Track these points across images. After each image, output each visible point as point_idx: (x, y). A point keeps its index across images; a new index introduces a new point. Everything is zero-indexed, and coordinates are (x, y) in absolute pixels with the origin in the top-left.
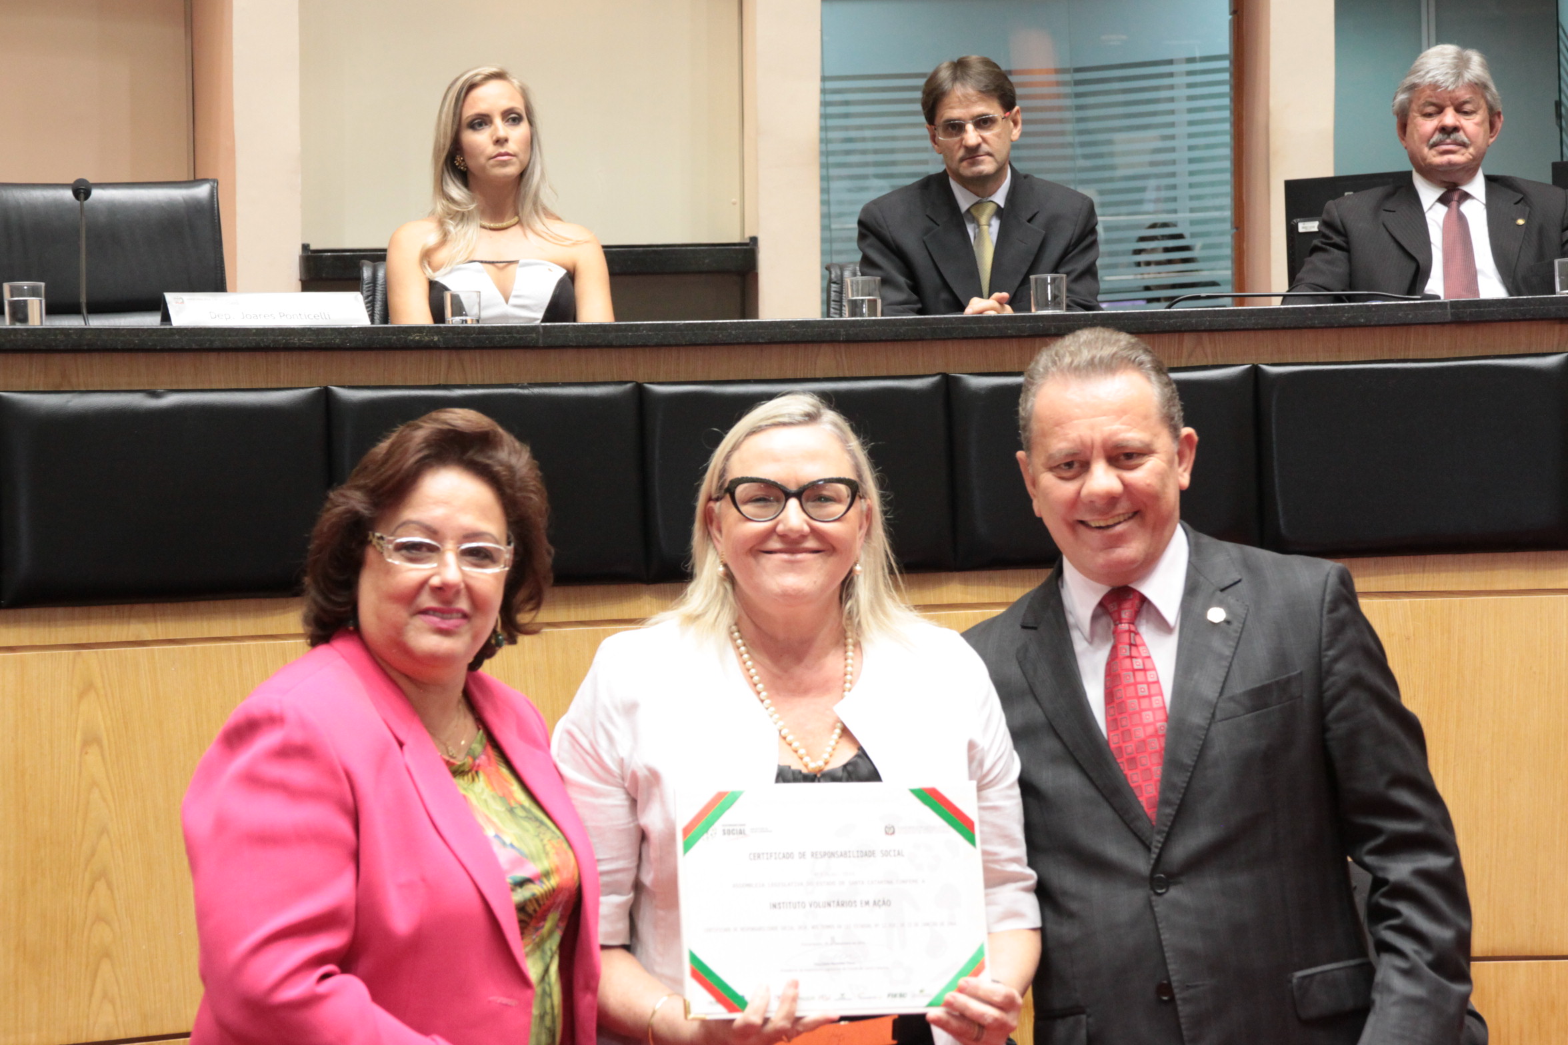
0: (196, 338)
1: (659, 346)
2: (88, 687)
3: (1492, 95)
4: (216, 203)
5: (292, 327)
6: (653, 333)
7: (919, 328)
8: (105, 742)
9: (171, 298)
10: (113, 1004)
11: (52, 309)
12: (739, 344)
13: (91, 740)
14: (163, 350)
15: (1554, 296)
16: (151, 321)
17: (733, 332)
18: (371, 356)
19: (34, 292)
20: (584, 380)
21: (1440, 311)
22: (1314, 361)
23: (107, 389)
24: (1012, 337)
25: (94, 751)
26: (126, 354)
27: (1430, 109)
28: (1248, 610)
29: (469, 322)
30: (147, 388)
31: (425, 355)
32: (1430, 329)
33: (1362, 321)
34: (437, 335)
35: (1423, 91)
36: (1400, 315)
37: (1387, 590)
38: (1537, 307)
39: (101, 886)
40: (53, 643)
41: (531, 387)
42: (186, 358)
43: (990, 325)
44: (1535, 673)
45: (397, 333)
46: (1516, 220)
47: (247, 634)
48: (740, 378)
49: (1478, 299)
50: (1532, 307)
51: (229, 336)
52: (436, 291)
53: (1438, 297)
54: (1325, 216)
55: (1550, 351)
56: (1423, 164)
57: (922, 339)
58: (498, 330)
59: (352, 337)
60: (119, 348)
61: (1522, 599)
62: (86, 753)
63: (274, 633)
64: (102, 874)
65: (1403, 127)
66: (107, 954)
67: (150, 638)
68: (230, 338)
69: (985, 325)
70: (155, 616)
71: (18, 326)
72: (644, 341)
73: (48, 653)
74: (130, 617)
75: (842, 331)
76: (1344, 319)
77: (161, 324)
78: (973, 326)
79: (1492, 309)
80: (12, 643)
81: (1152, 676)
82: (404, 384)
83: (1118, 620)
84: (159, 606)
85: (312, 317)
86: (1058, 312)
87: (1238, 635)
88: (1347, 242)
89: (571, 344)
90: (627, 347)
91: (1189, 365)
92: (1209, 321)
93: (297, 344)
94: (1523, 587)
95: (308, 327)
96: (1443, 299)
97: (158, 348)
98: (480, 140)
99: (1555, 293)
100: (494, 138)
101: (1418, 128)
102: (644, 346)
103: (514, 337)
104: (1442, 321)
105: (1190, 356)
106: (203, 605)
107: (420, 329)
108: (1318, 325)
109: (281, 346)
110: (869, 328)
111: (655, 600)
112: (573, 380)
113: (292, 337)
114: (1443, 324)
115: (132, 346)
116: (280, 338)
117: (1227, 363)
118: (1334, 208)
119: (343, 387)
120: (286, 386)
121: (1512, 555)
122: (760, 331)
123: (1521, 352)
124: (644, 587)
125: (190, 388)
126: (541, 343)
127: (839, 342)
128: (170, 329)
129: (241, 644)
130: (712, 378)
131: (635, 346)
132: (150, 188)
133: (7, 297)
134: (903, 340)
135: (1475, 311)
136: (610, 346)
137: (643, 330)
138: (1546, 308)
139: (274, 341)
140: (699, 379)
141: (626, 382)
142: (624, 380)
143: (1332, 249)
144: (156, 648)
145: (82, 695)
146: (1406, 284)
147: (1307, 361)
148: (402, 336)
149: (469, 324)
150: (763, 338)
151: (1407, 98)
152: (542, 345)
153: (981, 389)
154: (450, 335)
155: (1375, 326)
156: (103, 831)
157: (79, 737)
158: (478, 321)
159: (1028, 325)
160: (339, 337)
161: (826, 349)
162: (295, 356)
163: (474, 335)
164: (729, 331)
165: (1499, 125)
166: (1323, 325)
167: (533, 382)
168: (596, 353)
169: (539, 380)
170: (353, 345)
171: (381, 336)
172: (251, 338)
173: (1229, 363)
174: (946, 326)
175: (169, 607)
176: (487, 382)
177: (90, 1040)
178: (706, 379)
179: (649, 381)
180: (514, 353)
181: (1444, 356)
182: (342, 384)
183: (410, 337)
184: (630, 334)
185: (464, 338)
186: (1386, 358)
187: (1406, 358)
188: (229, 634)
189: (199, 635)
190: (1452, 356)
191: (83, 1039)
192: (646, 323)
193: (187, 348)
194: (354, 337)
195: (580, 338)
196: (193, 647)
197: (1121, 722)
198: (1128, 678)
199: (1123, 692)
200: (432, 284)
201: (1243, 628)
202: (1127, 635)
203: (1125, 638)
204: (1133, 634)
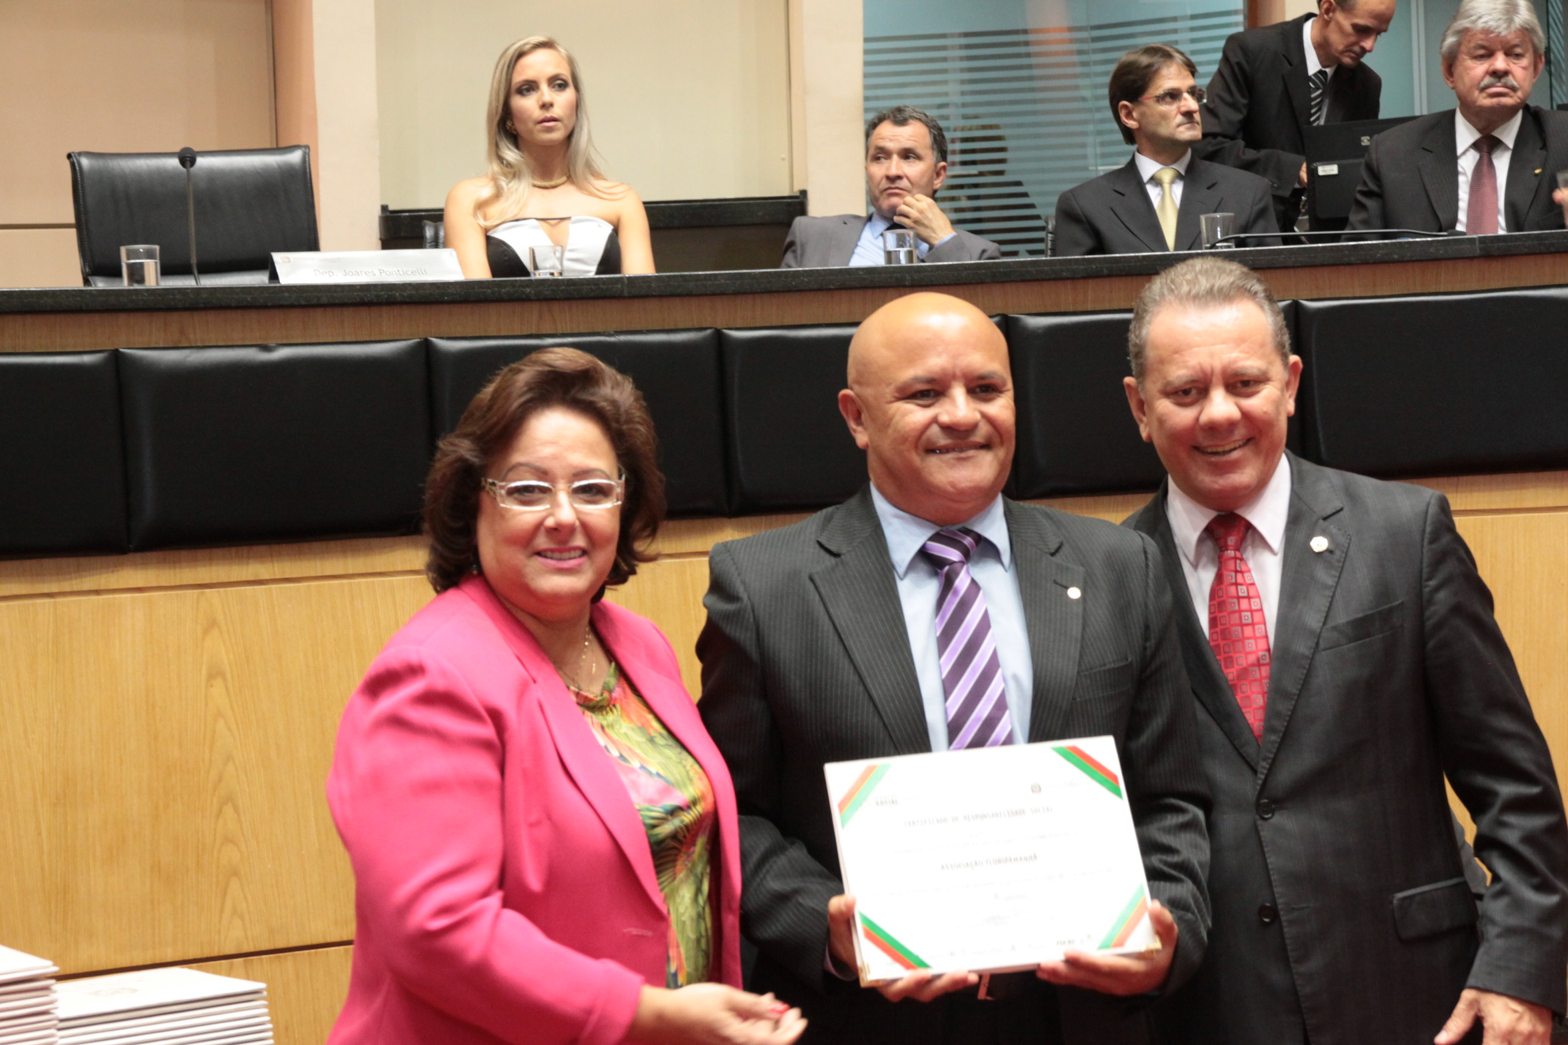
0: (304, 295)
1: (736, 293)
2: (212, 624)
3: (1539, 39)
4: (307, 167)
6: (729, 282)
7: (979, 272)
8: (229, 676)
9: (278, 258)
10: (243, 920)
11: (167, 270)
12: (811, 290)
13: (215, 674)
14: (274, 307)
16: (258, 279)
17: (806, 280)
18: (468, 308)
19: (150, 255)
20: (666, 327)
21: (1469, 246)
22: (1351, 295)
23: (223, 344)
24: (1067, 279)
25: (218, 683)
26: (239, 312)
27: (1481, 52)
28: (1350, 539)
30: (259, 342)
31: (517, 307)
32: (1460, 264)
33: (1396, 257)
34: (529, 288)
35: (1474, 35)
36: (1431, 250)
39: (229, 810)
40: (178, 583)
41: (617, 335)
42: (294, 314)
43: (1046, 268)
46: (1534, 170)
47: (358, 572)
50: (1556, 241)
51: (335, 292)
52: (494, 246)
53: (1467, 234)
56: (1472, 106)
57: (983, 283)
59: (449, 290)
60: (233, 305)
62: (212, 686)
63: (383, 570)
64: (230, 799)
65: (1450, 69)
66: (235, 873)
67: (268, 578)
68: (335, 295)
70: (272, 556)
71: (136, 287)
72: (722, 289)
73: (173, 592)
74: (248, 558)
75: (908, 277)
76: (1379, 255)
77: (270, 282)
78: (1030, 269)
79: (1518, 243)
80: (141, 585)
81: (1256, 604)
82: (498, 334)
83: (1224, 547)
84: (276, 548)
85: (409, 273)
87: (1341, 564)
89: (654, 293)
90: (706, 295)
93: (399, 299)
96: (1472, 236)
97: (269, 305)
98: (527, 105)
100: (541, 103)
101: (1468, 71)
102: (723, 294)
104: (1471, 255)
106: (316, 546)
108: (1355, 262)
109: (384, 301)
110: (933, 273)
111: (736, 533)
112: (656, 328)
113: (394, 292)
114: (1472, 258)
115: (245, 304)
116: (383, 293)
119: (442, 338)
120: (388, 339)
121: (1540, 475)
123: (1546, 283)
124: (726, 520)
125: (299, 342)
126: (626, 293)
128: (279, 287)
129: (352, 581)
130: (786, 323)
131: (714, 294)
132: (246, 155)
133: (124, 261)
134: (965, 284)
135: (1503, 246)
136: (690, 295)
139: (377, 296)
140: (774, 324)
141: (705, 329)
142: (704, 326)
144: (273, 586)
145: (206, 632)
147: (1345, 295)
149: (555, 277)
151: (1456, 42)
152: (627, 296)
153: (1039, 328)
154: (533, 288)
155: (1408, 261)
156: (229, 758)
157: (204, 672)
159: (1082, 267)
160: (436, 292)
162: (396, 310)
163: (563, 287)
164: (802, 278)
166: (1359, 262)
167: (619, 330)
168: (677, 301)
169: (624, 328)
170: (450, 299)
172: (354, 294)
174: (1005, 270)
175: (284, 548)
176: (576, 331)
177: (221, 954)
178: (779, 324)
179: (727, 327)
180: (601, 303)
181: (1474, 289)
182: (440, 336)
183: (503, 290)
184: (709, 282)
185: (553, 290)
186: (1418, 291)
187: (1438, 291)
188: (341, 572)
189: (313, 574)
190: (1480, 288)
191: (215, 953)
192: (723, 272)
193: (296, 304)
194: (452, 291)
195: (662, 288)
196: (309, 585)
197: (1223, 648)
198: (1233, 605)
199: (1227, 619)
200: (489, 239)
201: (1345, 558)
202: (1232, 562)
203: (1230, 565)
204: (1238, 561)
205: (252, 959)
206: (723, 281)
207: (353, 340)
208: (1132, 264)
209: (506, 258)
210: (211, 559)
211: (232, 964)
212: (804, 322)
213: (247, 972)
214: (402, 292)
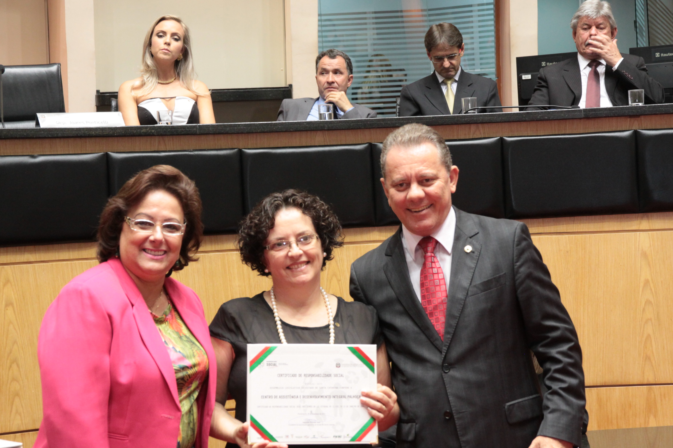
0: (51, 133)
1: (248, 133)
2: (7, 282)
3: (612, 21)
4: (60, 73)
5: (91, 127)
6: (245, 127)
7: (359, 124)
8: (15, 305)
9: (39, 115)
10: (21, 416)
12: (282, 132)
13: (9, 304)
15: (627, 106)
16: (30, 125)
18: (126, 138)
20: (217, 148)
21: (579, 113)
22: (527, 135)
23: (13, 155)
25: (10, 308)
26: (21, 140)
27: (586, 27)
28: (482, 247)
30: (30, 154)
31: (149, 139)
32: (575, 121)
33: (546, 118)
34: (154, 130)
35: (583, 18)
36: (562, 115)
37: (558, 232)
38: (620, 111)
39: (14, 366)
41: (194, 151)
42: (47, 141)
43: (389, 122)
44: (621, 266)
47: (75, 258)
48: (283, 146)
50: (618, 111)
51: (65, 131)
52: (141, 111)
55: (626, 130)
57: (360, 128)
58: (179, 127)
59: (117, 131)
60: (18, 137)
61: (615, 234)
62: (7, 310)
64: (15, 361)
65: (575, 34)
66: (17, 395)
67: (33, 261)
68: (65, 132)
69: (386, 122)
70: (35, 251)
72: (242, 131)
74: (25, 252)
75: (326, 126)
76: (539, 117)
77: (36, 127)
78: (382, 123)
79: (601, 112)
81: (441, 276)
82: (139, 151)
83: (426, 252)
84: (37, 247)
85: (100, 123)
87: (478, 258)
88: (548, 85)
89: (211, 133)
90: (234, 133)
91: (473, 138)
92: (482, 119)
93: (94, 135)
94: (616, 230)
95: (98, 127)
97: (35, 137)
99: (628, 105)
101: (581, 35)
102: (242, 133)
103: (186, 130)
104: (580, 117)
105: (474, 134)
106: (56, 246)
108: (528, 120)
109: (87, 135)
110: (337, 124)
112: (212, 148)
113: (92, 132)
114: (580, 119)
115: (23, 136)
116: (87, 132)
117: (489, 137)
119: (114, 152)
120: (89, 152)
121: (611, 216)
122: (291, 126)
123: (614, 130)
125: (49, 154)
126: (198, 132)
127: (325, 130)
128: (40, 129)
129: (72, 262)
130: (271, 146)
131: (238, 133)
132: (31, 67)
134: (352, 129)
135: (594, 113)
136: (227, 133)
137: (241, 126)
138: (624, 111)
139: (84, 133)
140: (266, 147)
141: (234, 149)
142: (234, 147)
144: (36, 264)
145: (5, 285)
146: (570, 102)
147: (523, 135)
148: (139, 130)
154: (159, 130)
155: (552, 120)
156: (15, 342)
157: (4, 303)
160: (112, 131)
161: (320, 133)
162: (93, 140)
163: (169, 130)
164: (278, 126)
165: (616, 33)
166: (530, 120)
167: (195, 149)
168: (222, 136)
169: (197, 148)
170: (118, 134)
171: (129, 131)
172: (74, 132)
173: (490, 137)
174: (370, 123)
175: (41, 247)
176: (175, 149)
177: (11, 431)
178: (268, 147)
179: (244, 148)
180: (187, 136)
181: (581, 132)
182: (113, 151)
183: (142, 131)
184: (236, 128)
185: (165, 131)
187: (565, 133)
188: (67, 258)
189: (54, 259)
190: (584, 132)
191: (8, 431)
192: (242, 123)
193: (47, 137)
194: (118, 131)
195: (215, 130)
196: (52, 264)
197: (427, 296)
198: (431, 277)
199: (428, 283)
200: (138, 107)
201: (479, 255)
202: (430, 258)
203: (429, 259)
204: (433, 258)
205: (25, 434)
206: (242, 127)
207: (73, 153)
209: (146, 116)
210: (7, 252)
211: (15, 436)
212: (279, 146)
213: (22, 439)
214: (96, 132)
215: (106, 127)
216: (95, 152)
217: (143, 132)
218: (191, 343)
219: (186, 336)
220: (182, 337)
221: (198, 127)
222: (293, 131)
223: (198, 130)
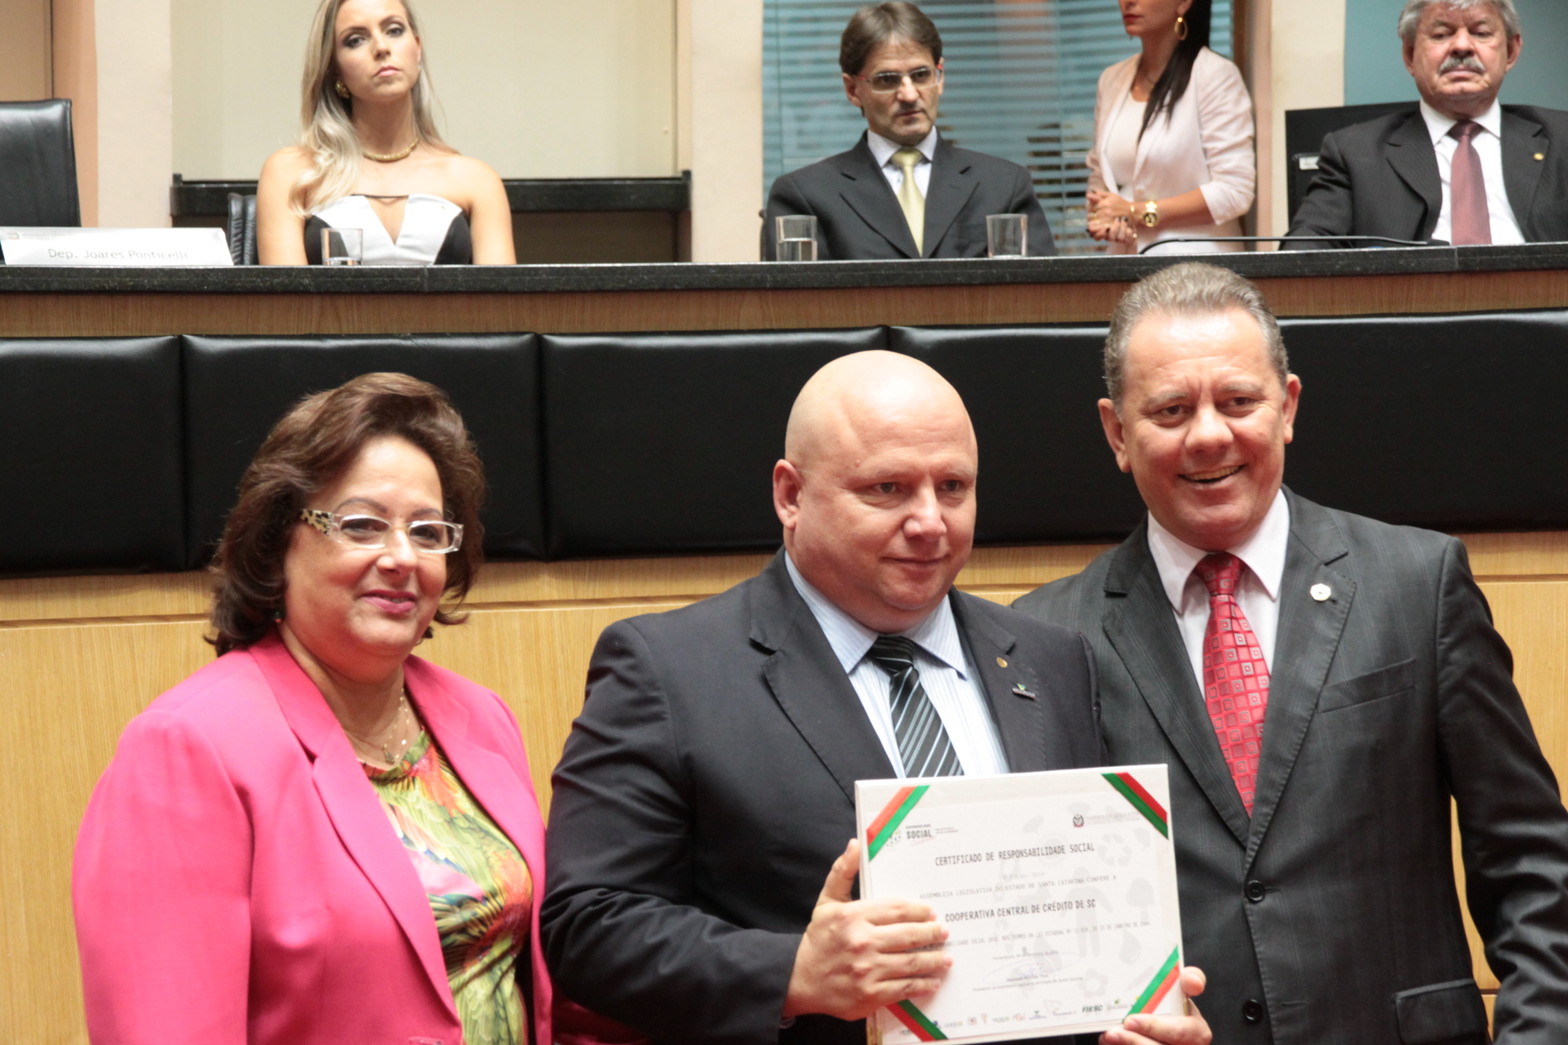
0: (31, 279)
1: (561, 293)
3: (1511, 15)
4: (69, 126)
5: (142, 267)
9: (4, 232)
12: (652, 290)
17: (646, 277)
18: (233, 301)
20: (475, 330)
21: (1446, 259)
27: (1441, 30)
28: (1356, 588)
29: (350, 263)
31: (295, 301)
32: (1435, 279)
33: (1356, 269)
34: (312, 278)
35: (1433, 9)
36: (1401, 263)
41: (415, 338)
42: (21, 300)
43: (937, 272)
45: (261, 275)
46: (1532, 154)
47: (89, 616)
49: (1490, 245)
50: (1547, 255)
51: (69, 277)
52: (312, 229)
53: (1447, 243)
54: (1323, 151)
56: (1432, 93)
57: (859, 287)
58: (377, 273)
59: (209, 279)
63: (120, 614)
65: (1409, 51)
72: (544, 286)
75: (769, 277)
76: (1338, 267)
78: (918, 272)
79: (1505, 257)
81: (1256, 653)
82: (268, 333)
86: (1016, 257)
87: (1345, 616)
88: (1350, 179)
89: (460, 289)
90: (524, 293)
93: (147, 287)
95: (160, 267)
96: (1452, 247)
98: (359, 57)
100: (375, 52)
101: (1427, 52)
102: (544, 292)
103: (394, 280)
104: (1448, 269)
107: (288, 272)
109: (129, 289)
110: (800, 274)
111: (554, 580)
112: (462, 330)
113: (142, 279)
114: (1449, 273)
116: (129, 279)
118: (1335, 141)
119: (200, 336)
120: (134, 334)
122: (676, 276)
124: (542, 566)
125: (24, 335)
126: (426, 287)
127: (766, 290)
128: (2, 268)
129: (81, 627)
130: (622, 329)
131: (533, 293)
134: (838, 288)
135: (1487, 259)
137: (542, 274)
139: (121, 283)
140: (606, 330)
141: (523, 333)
142: (521, 329)
143: (1335, 188)
146: (1412, 227)
148: (267, 279)
149: (350, 266)
150: (679, 284)
151: (1415, 19)
152: (427, 290)
153: (927, 344)
154: (322, 279)
155: (1373, 275)
158: (359, 263)
159: (980, 271)
160: (195, 279)
161: (750, 298)
162: (146, 301)
163: (350, 279)
164: (641, 276)
165: (1518, 50)
166: (1314, 274)
167: (417, 332)
168: (489, 299)
169: (425, 330)
170: (211, 288)
171: (243, 279)
172: (93, 279)
176: (365, 332)
178: (614, 330)
179: (549, 332)
180: (396, 299)
181: (1452, 310)
182: (199, 333)
183: (276, 281)
184: (528, 278)
185: (338, 282)
186: (1385, 311)
187: (1408, 311)
188: (72, 615)
190: (1459, 310)
192: (548, 266)
193: (21, 290)
194: (213, 279)
195: (471, 283)
196: (26, 630)
197: (1224, 704)
198: (1231, 655)
199: (1226, 671)
201: (1350, 609)
202: (1227, 607)
203: (1225, 611)
204: (1233, 606)
206: (544, 276)
207: (91, 335)
208: (1041, 269)
212: (643, 329)
214: (151, 280)
215: (181, 268)
216: (150, 334)
217: (277, 284)
218: (482, 835)
219: (466, 817)
220: (456, 818)
221: (426, 273)
222: (682, 290)
223: (425, 281)
